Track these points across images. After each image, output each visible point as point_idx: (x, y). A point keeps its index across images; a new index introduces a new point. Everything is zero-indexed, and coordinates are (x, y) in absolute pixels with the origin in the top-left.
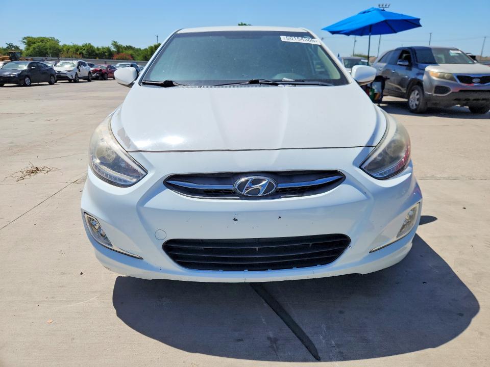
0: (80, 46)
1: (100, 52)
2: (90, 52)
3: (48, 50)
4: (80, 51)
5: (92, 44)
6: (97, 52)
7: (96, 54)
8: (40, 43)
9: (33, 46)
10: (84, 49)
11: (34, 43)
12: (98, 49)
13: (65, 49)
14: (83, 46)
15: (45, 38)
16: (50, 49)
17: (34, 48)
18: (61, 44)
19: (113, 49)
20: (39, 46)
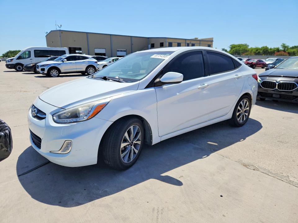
0: (260, 48)
1: (272, 51)
2: (265, 51)
3: (241, 51)
4: (259, 51)
5: (268, 47)
6: (270, 51)
7: (269, 52)
8: (238, 48)
9: (234, 49)
10: (262, 50)
11: (235, 47)
12: (271, 49)
13: (250, 50)
14: (262, 48)
15: (242, 44)
16: (242, 50)
17: (234, 50)
18: (249, 47)
19: (281, 48)
20: (236, 49)
